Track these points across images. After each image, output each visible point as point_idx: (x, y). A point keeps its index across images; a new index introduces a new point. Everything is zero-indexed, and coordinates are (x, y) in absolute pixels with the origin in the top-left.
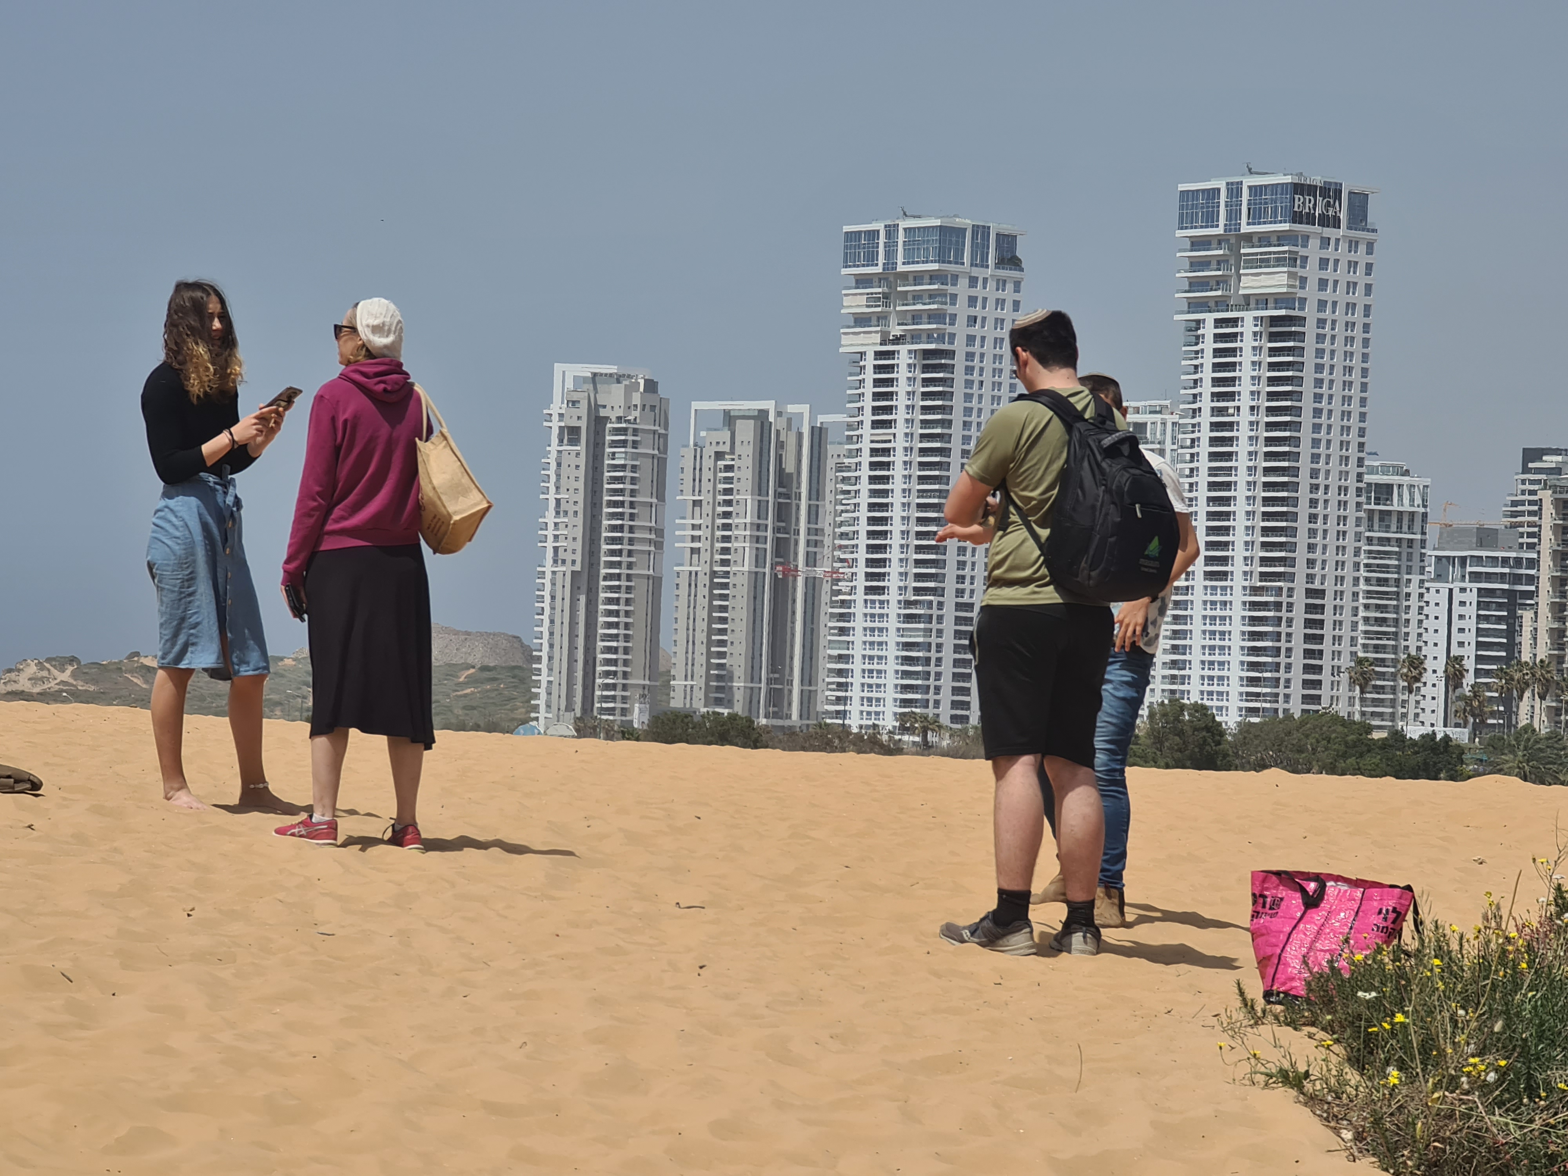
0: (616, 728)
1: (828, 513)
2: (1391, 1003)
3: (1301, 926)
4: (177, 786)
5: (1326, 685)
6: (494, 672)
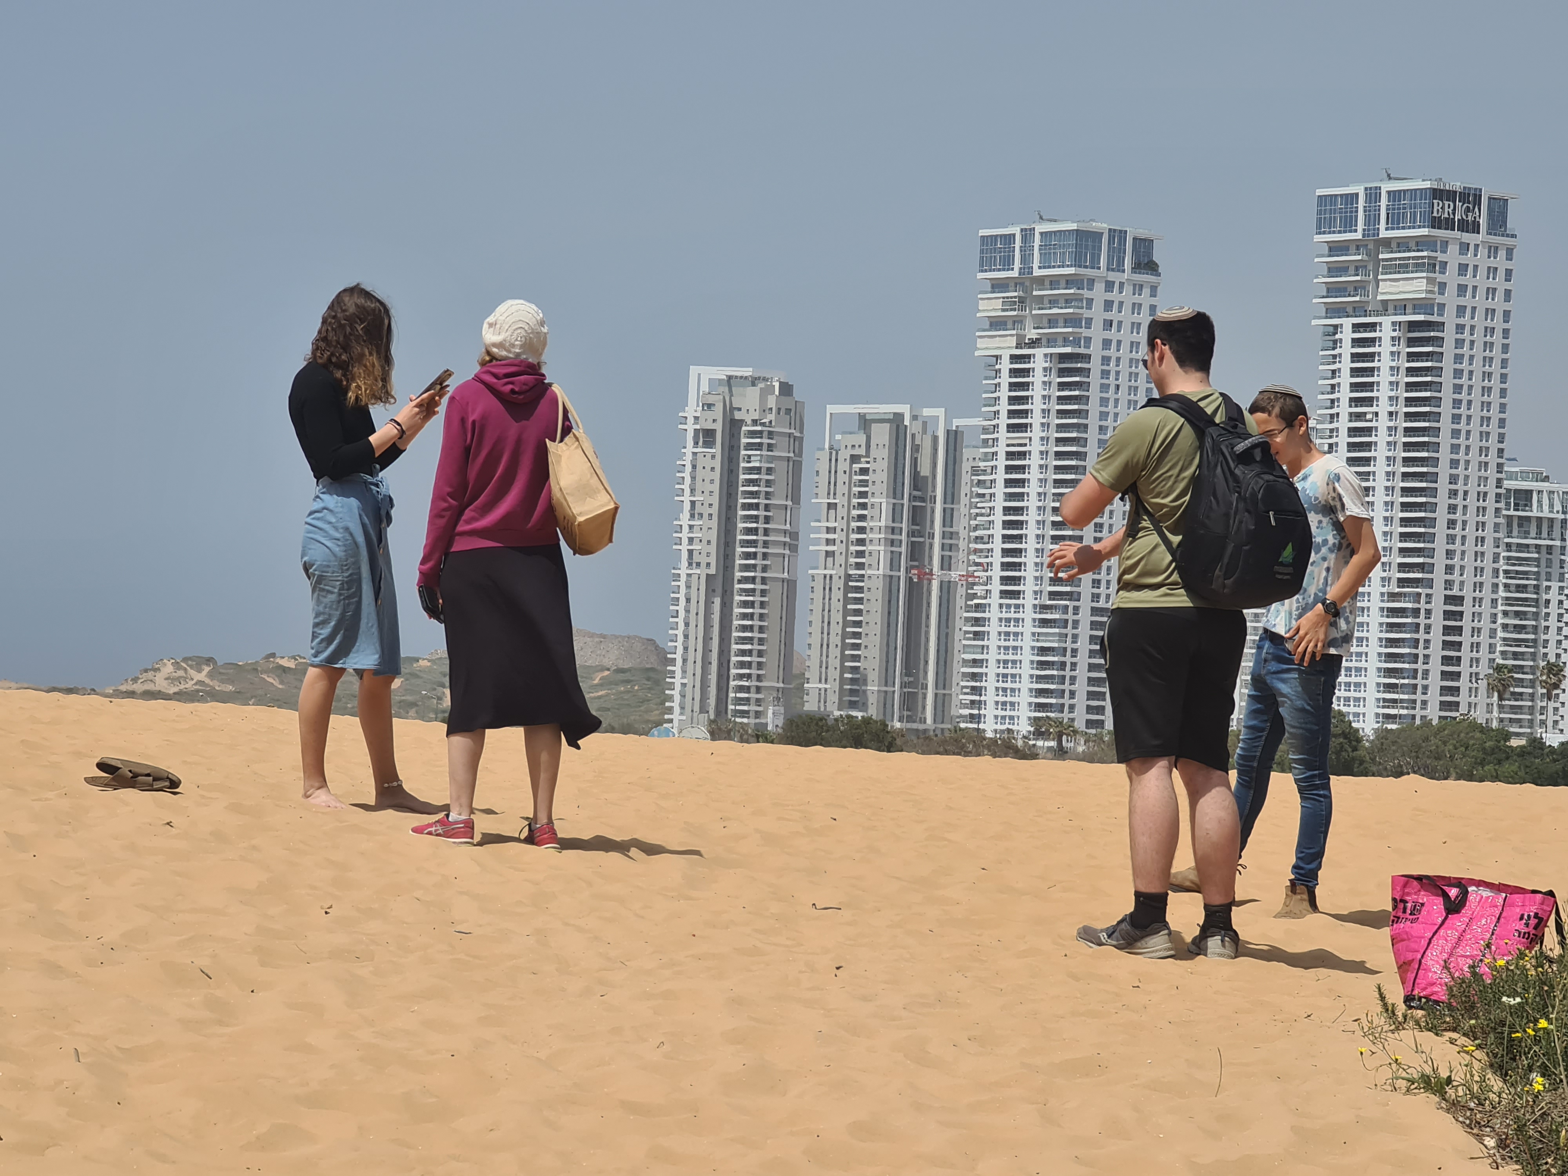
0: (750, 731)
1: (962, 515)
2: (1533, 1009)
3: (1442, 932)
4: (317, 784)
5: (1464, 691)
6: (628, 674)
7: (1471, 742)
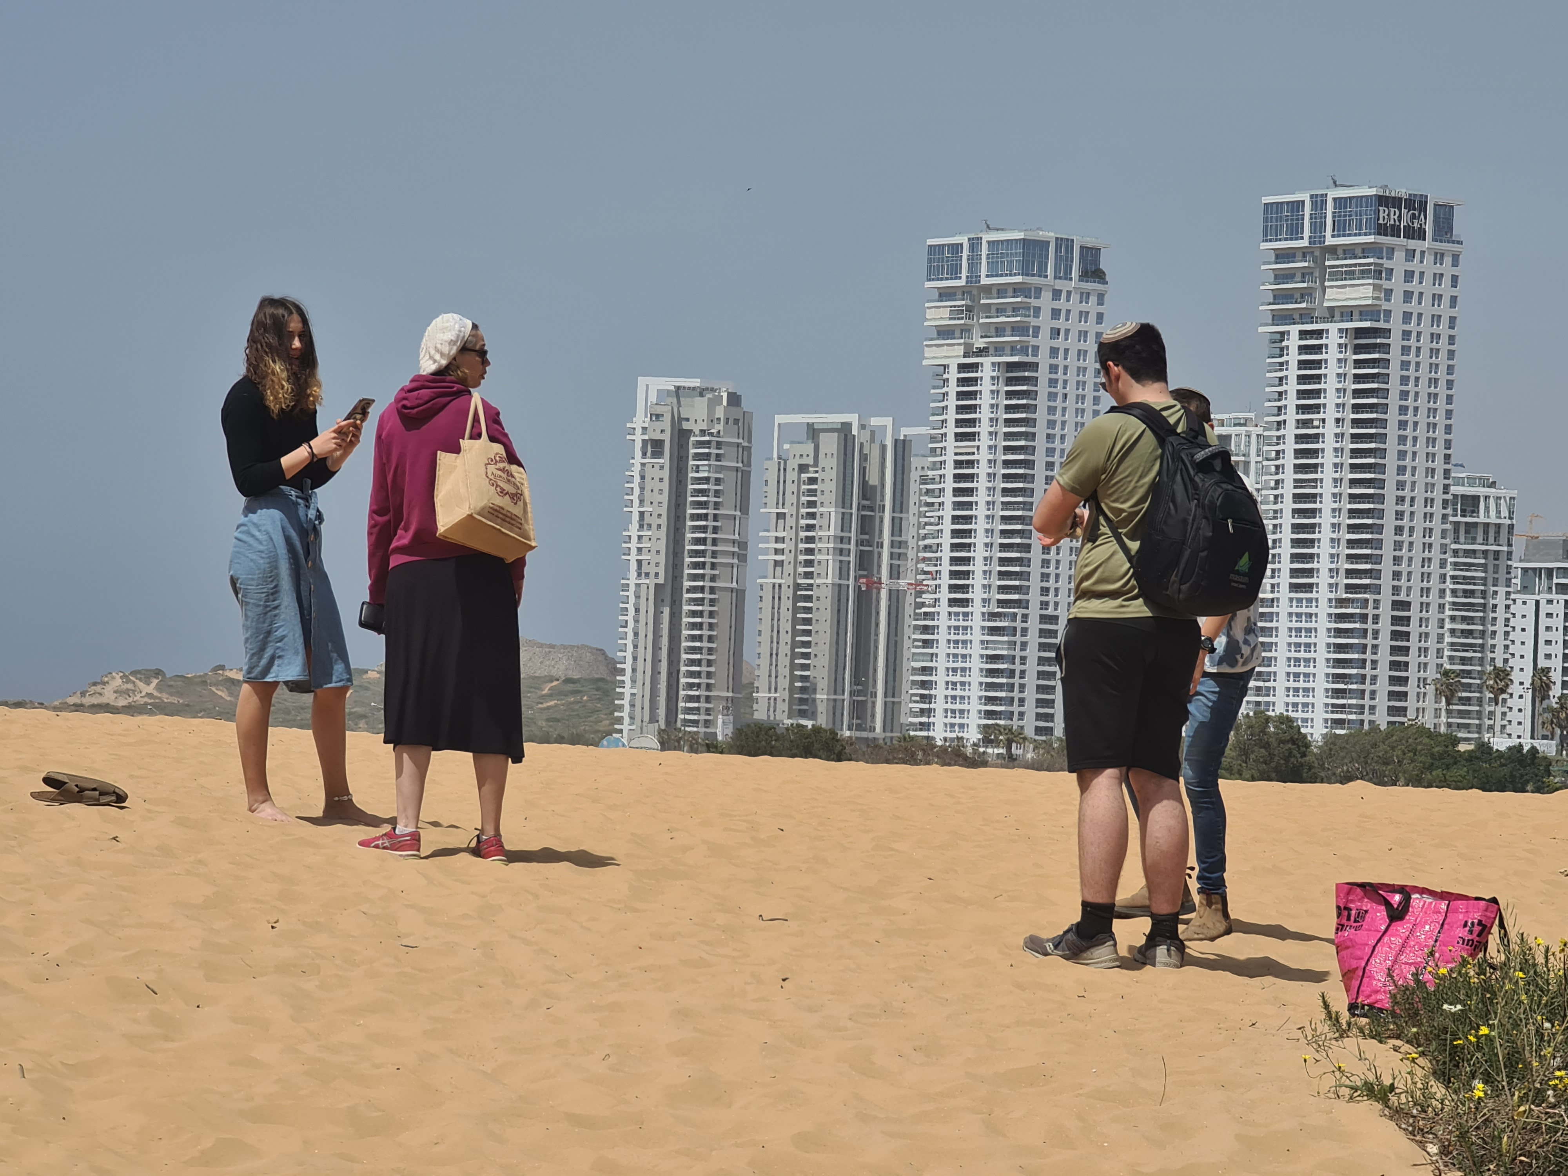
0: (700, 740)
1: (911, 525)
2: (1476, 1016)
3: (1386, 939)
4: (261, 798)
5: (1412, 697)
6: (578, 685)
7: (1419, 747)
